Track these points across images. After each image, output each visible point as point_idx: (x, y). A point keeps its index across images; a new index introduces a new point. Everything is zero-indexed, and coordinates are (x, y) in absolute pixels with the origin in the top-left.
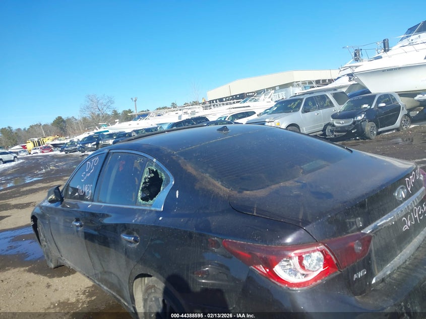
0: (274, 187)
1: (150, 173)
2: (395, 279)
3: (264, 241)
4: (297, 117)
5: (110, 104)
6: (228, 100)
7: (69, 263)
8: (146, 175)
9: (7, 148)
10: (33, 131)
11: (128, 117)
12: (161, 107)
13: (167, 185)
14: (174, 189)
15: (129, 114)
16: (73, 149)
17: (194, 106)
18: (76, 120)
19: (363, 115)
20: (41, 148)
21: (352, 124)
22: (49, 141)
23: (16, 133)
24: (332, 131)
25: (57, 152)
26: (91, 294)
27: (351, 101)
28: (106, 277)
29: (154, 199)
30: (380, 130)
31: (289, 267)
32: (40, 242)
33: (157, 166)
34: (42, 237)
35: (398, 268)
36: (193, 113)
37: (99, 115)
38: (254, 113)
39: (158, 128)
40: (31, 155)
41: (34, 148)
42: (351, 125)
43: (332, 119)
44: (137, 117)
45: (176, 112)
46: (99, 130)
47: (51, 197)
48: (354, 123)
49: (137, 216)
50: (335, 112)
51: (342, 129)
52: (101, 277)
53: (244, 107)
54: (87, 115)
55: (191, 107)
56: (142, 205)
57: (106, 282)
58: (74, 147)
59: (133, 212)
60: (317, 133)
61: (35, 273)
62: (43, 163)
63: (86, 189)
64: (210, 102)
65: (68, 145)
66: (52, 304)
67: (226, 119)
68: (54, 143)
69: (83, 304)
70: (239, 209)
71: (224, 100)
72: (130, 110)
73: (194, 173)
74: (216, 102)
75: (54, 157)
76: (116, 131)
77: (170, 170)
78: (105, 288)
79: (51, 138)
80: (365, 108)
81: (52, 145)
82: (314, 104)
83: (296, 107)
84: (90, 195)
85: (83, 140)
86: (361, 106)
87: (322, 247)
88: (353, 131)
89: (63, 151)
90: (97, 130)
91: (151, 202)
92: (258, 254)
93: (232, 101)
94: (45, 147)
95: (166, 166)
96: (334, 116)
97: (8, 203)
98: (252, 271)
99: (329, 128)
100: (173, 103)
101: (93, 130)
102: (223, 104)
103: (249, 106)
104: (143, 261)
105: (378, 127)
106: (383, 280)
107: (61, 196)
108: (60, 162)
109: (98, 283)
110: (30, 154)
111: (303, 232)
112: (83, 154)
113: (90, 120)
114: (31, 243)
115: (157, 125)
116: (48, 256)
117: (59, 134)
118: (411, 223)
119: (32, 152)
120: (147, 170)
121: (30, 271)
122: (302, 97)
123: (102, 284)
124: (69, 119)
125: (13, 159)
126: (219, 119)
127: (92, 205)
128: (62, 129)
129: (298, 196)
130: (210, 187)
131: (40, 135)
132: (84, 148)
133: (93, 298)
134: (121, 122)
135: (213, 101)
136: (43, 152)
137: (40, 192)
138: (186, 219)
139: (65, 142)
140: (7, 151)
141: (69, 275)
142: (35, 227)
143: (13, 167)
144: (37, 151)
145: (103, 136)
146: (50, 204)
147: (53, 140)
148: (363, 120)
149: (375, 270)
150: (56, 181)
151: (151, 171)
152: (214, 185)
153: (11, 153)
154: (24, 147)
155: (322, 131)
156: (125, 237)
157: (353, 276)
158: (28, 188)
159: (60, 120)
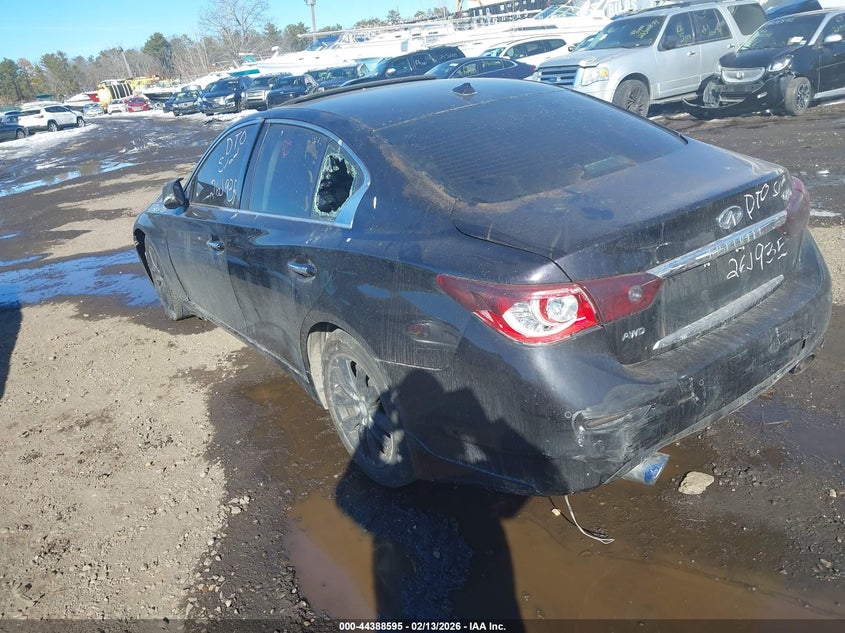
0: (528, 198)
1: (333, 165)
2: (693, 348)
3: (493, 276)
4: (647, 59)
5: (259, 10)
6: (511, 10)
7: (202, 311)
8: (326, 167)
9: (61, 98)
10: (107, 62)
11: (297, 40)
12: (367, 19)
13: (359, 186)
14: (369, 194)
15: (300, 36)
16: (191, 107)
17: (436, 22)
18: (191, 42)
19: (787, 61)
20: (126, 102)
21: (761, 79)
22: (141, 88)
23: (75, 67)
24: (716, 94)
25: (157, 112)
26: (239, 361)
27: (769, 28)
28: (265, 331)
29: (340, 209)
30: (818, 95)
31: (526, 314)
32: (150, 276)
33: (343, 152)
34: (154, 267)
35: (704, 333)
36: (434, 35)
37: (237, 34)
38: (562, 43)
39: (359, 69)
40: (107, 115)
41: (113, 101)
42: (757, 82)
43: (720, 67)
44: (315, 41)
45: (398, 33)
46: (240, 69)
47: (168, 198)
48: (765, 77)
49: (312, 235)
50: (731, 51)
51: (737, 91)
52: (257, 332)
53: (543, 28)
54: (214, 32)
55: (429, 22)
56: (320, 218)
57: (265, 340)
58: (191, 104)
59: (304, 229)
60: (685, 97)
61: (148, 326)
62: (134, 133)
63: (227, 188)
64: (473, 12)
65: (180, 98)
66: (179, 371)
67: (501, 56)
68: (151, 91)
69: (229, 374)
70: (466, 231)
71: (502, 8)
72: (301, 25)
73: (403, 168)
74: (484, 14)
75: (153, 122)
76: (276, 72)
77: (364, 161)
78: (264, 349)
79: (145, 80)
80: (796, 44)
81: (147, 95)
82: (687, 31)
83: (646, 37)
84: (233, 198)
85: (208, 89)
86: (787, 41)
87: (578, 290)
88: (759, 96)
89: (169, 111)
90: (235, 67)
91: (334, 213)
92: (484, 295)
93: (518, 13)
94: (134, 100)
95: (358, 154)
96: (727, 61)
97: (82, 207)
98: (474, 319)
99: (712, 86)
100: (392, 12)
101: (227, 68)
102: (499, 20)
103: (554, 27)
104: (321, 303)
105: (815, 89)
106: (673, 347)
107: (184, 196)
108: (166, 132)
109: (250, 341)
110: (106, 112)
111: (552, 266)
112: (210, 118)
113: (221, 44)
114: (133, 278)
115: (356, 60)
116: (165, 300)
117: (158, 73)
118: (744, 268)
119: (110, 109)
120: (327, 159)
121: (138, 322)
122: (662, 13)
123: (259, 343)
124: (176, 41)
125: (75, 121)
126: (485, 55)
127: (239, 215)
128: (163, 61)
129: (560, 214)
130: (426, 194)
131: (121, 72)
132: (211, 105)
133: (244, 367)
134: (283, 51)
135: (477, 9)
136: (131, 110)
137: (137, 191)
138: (387, 243)
139: (173, 90)
140: (62, 105)
141: (203, 332)
142: (141, 249)
143: (78, 139)
144: (120, 107)
145: (248, 80)
146: (166, 209)
147: (148, 86)
148: (786, 73)
149: (661, 330)
150: (163, 171)
151: (334, 162)
152: (433, 191)
153: (69, 109)
154: (94, 97)
155: (697, 92)
156: (293, 267)
157: (621, 336)
158: (113, 182)
159: (160, 42)
